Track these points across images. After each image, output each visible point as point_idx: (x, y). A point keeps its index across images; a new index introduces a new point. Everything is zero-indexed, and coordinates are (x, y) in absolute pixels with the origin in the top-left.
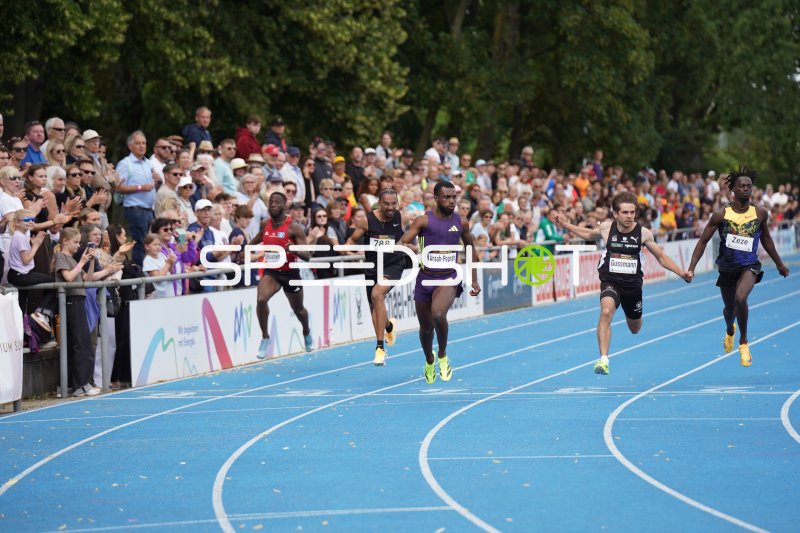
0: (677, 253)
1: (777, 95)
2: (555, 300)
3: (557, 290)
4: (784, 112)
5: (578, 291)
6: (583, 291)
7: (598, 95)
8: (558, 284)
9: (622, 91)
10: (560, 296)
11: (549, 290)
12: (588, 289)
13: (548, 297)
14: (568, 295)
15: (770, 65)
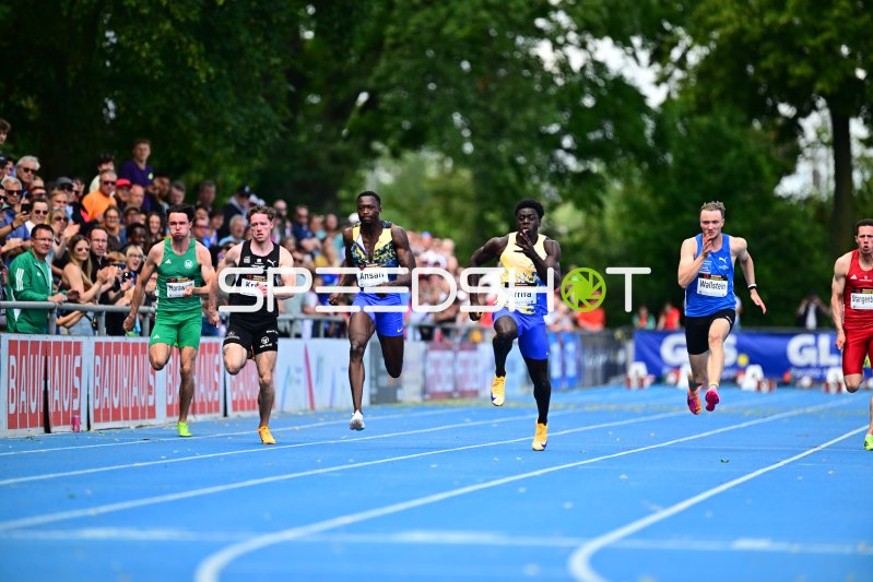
0: (302, 364)
1: (495, 79)
2: (48, 430)
3: (52, 409)
4: (507, 113)
5: (97, 420)
6: (106, 419)
7: (143, 18)
8: (55, 396)
9: (194, 16)
10: (58, 424)
11: (35, 406)
12: (116, 417)
13: (33, 424)
14: (75, 422)
15: (484, 14)
